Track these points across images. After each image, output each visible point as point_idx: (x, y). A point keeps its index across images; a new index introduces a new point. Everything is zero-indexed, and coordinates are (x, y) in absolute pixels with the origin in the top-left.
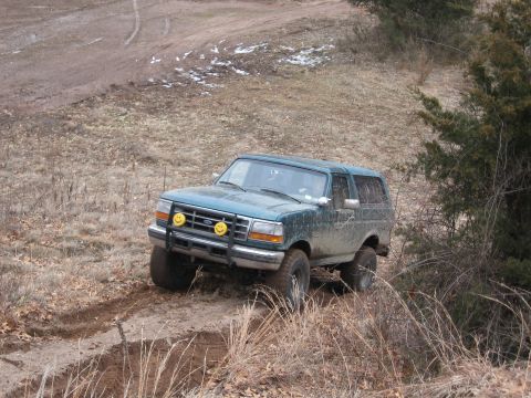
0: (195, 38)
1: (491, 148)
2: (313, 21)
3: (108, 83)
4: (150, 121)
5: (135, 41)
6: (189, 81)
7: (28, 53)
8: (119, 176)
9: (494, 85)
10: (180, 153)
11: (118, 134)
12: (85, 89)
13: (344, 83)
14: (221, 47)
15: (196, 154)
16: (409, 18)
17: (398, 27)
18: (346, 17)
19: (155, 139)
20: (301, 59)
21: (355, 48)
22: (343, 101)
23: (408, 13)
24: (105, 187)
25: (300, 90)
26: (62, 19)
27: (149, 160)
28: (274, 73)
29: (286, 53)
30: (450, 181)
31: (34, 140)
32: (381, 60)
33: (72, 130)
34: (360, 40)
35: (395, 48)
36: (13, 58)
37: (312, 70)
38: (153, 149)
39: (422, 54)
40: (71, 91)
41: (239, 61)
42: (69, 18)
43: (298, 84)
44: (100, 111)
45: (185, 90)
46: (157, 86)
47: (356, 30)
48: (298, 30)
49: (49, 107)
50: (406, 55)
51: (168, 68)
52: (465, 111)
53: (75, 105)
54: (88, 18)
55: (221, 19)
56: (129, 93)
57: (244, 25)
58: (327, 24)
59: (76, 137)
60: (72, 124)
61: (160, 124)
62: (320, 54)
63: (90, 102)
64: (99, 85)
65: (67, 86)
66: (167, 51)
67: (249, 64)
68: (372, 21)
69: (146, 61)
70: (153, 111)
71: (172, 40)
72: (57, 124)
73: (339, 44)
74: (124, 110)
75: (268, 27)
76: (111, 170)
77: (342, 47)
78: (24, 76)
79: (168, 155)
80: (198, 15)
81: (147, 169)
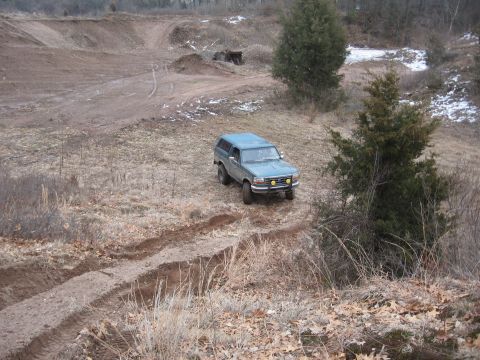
0: (188, 95)
1: (371, 159)
2: (251, 87)
3: (140, 118)
4: (164, 140)
5: (155, 95)
6: (184, 118)
7: (96, 100)
8: (148, 169)
9: (371, 126)
10: (181, 158)
11: (147, 146)
12: (127, 121)
13: (269, 121)
14: (202, 100)
15: (190, 158)
16: (304, 86)
17: (298, 91)
18: (269, 85)
19: (167, 149)
20: (245, 107)
21: (275, 102)
22: (269, 131)
23: (304, 83)
24: (140, 176)
25: (246, 124)
26: (114, 82)
27: (164, 161)
28: (231, 115)
29: (237, 104)
30: (346, 177)
31: (100, 148)
32: (289, 109)
33: (121, 143)
34: (278, 98)
35: (297, 103)
36: (86, 102)
37: (252, 113)
38: (166, 155)
39: (312, 106)
40: (120, 122)
41: (212, 108)
42: (118, 81)
43: (245, 121)
44: (136, 133)
45: (182, 123)
46: (167, 120)
47: (275, 92)
48: (244, 91)
49: (107, 130)
50: (303, 107)
51: (173, 110)
52: (354, 140)
53: (122, 129)
54: (128, 82)
55: (202, 84)
56: (152, 123)
57: (214, 88)
58: (259, 88)
59: (123, 147)
60: (121, 140)
61: (170, 141)
62: (256, 105)
63: (130, 128)
64: (135, 119)
65: (117, 119)
66: (173, 101)
67: (218, 109)
68: (283, 87)
69: (161, 106)
70: (165, 134)
71: (174, 95)
72: (112, 140)
73: (266, 99)
74: (149, 133)
75: (227, 89)
76: (143, 166)
77: (268, 101)
78: (94, 113)
79: (175, 158)
80: (189, 82)
81: (163, 166)
